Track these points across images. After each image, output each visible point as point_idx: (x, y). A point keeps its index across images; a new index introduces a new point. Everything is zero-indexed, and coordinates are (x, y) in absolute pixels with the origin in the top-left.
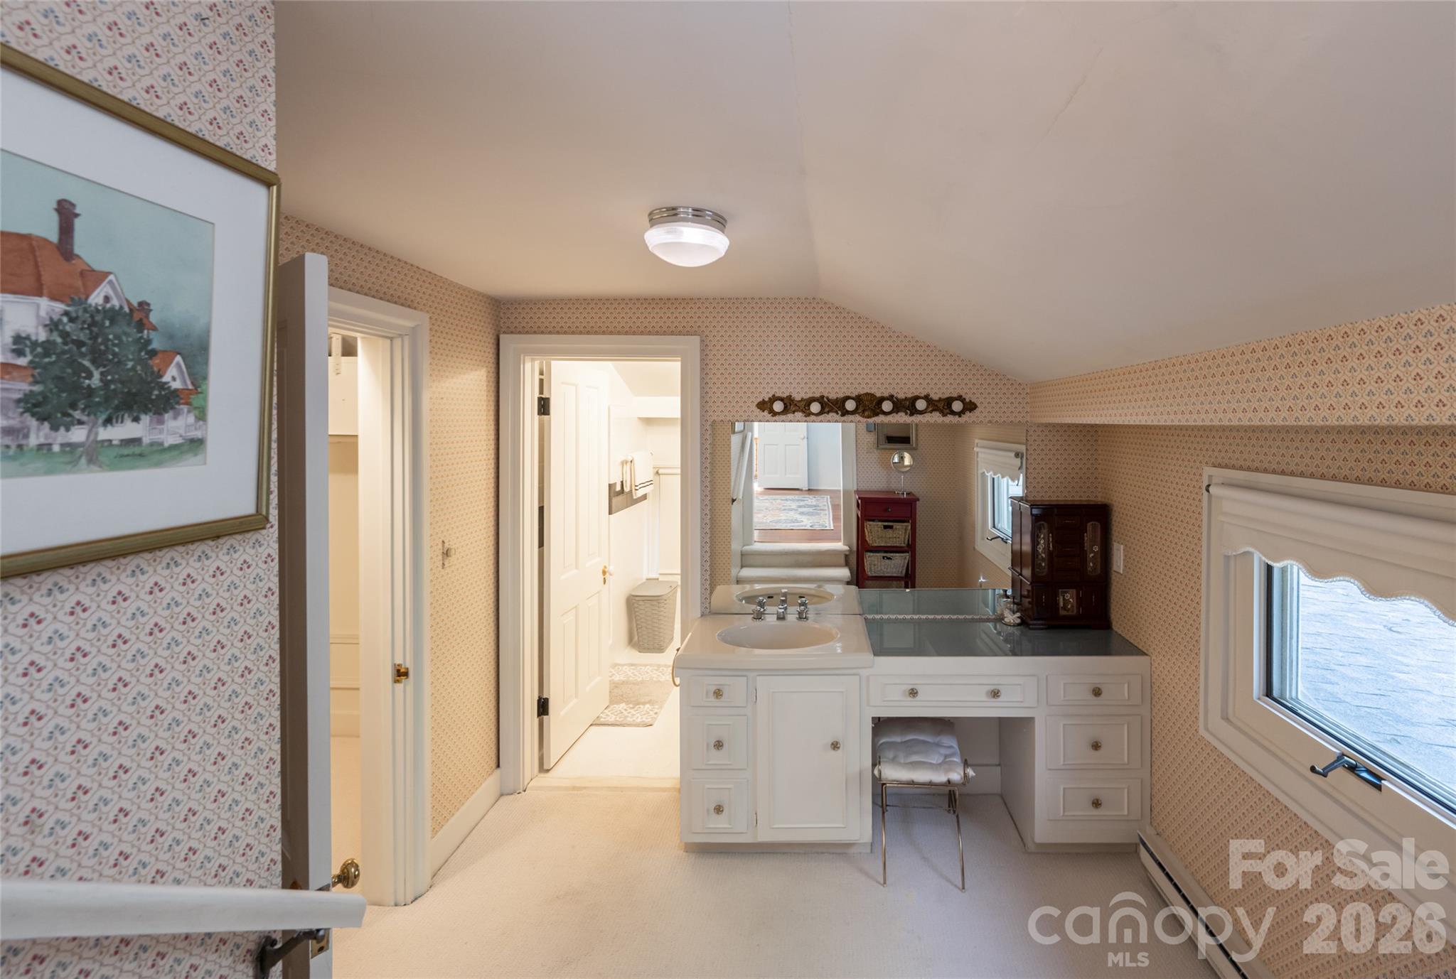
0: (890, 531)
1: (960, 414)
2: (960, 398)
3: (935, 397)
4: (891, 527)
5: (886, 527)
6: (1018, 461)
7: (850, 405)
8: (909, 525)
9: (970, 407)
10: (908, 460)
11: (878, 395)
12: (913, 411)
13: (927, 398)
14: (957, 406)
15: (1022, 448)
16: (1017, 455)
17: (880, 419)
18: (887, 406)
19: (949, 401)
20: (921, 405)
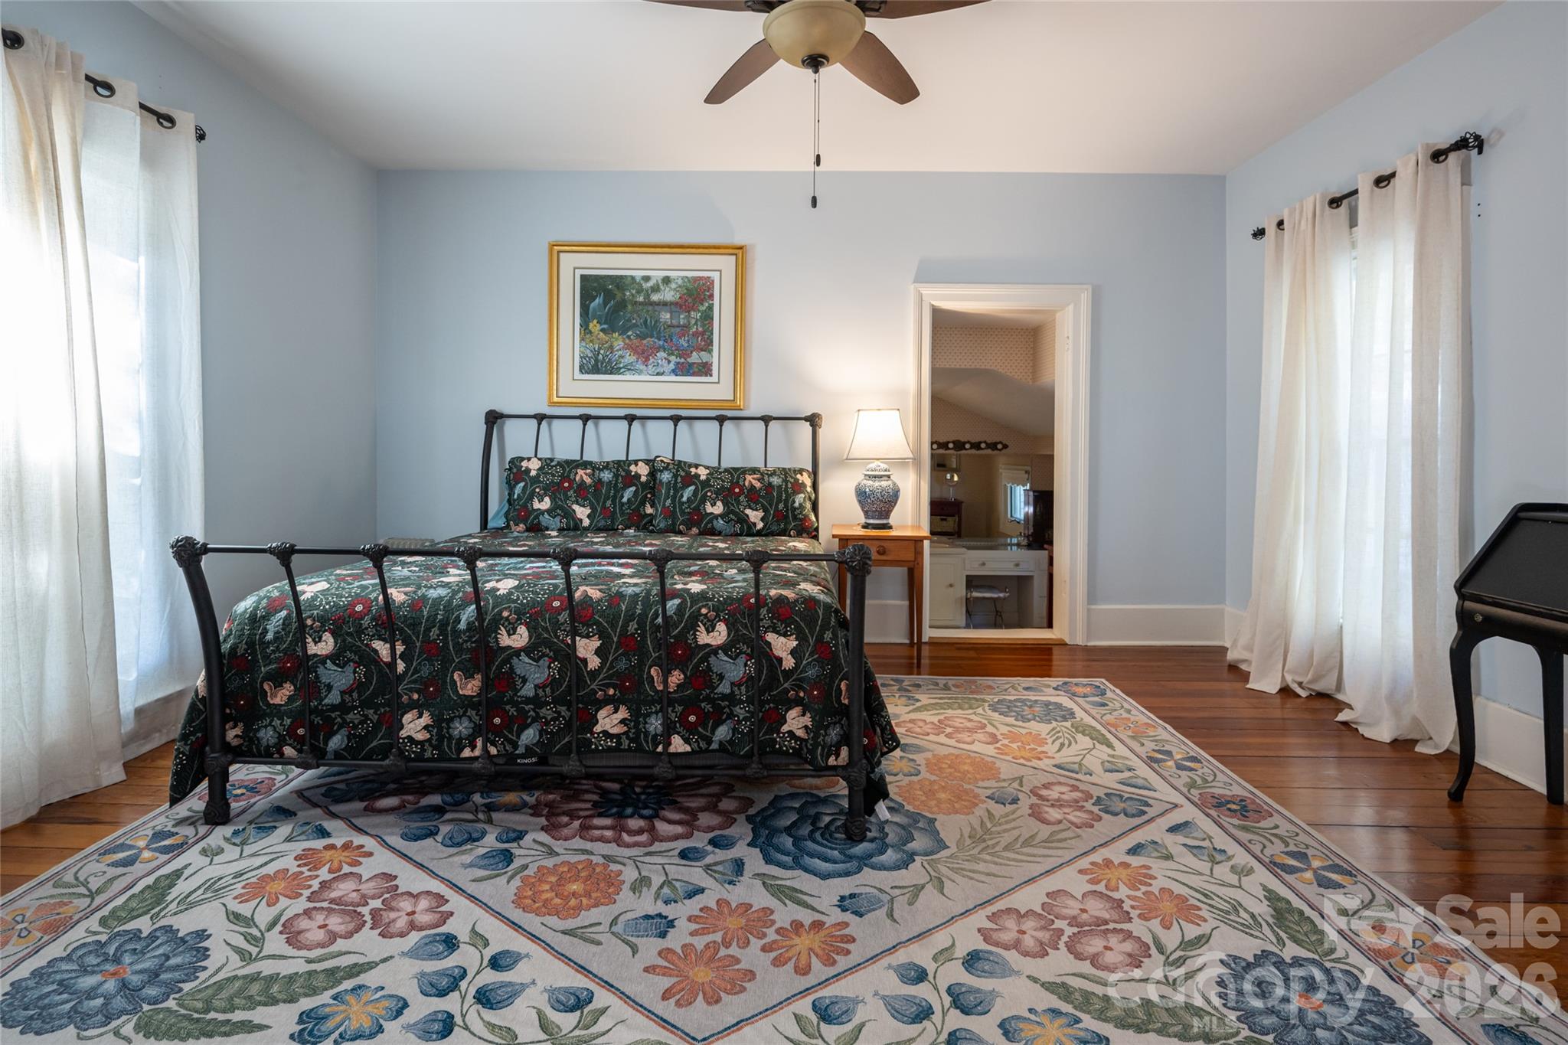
0: (944, 522)
1: (1000, 450)
2: (1001, 443)
3: (989, 442)
4: (945, 520)
5: (942, 520)
6: (1027, 476)
7: (951, 445)
8: (957, 518)
9: (1005, 447)
10: (956, 478)
11: (963, 440)
12: (979, 448)
13: (985, 442)
14: (1000, 446)
15: (1029, 468)
16: (1026, 472)
17: (963, 452)
18: (967, 446)
19: (996, 444)
20: (983, 446)
